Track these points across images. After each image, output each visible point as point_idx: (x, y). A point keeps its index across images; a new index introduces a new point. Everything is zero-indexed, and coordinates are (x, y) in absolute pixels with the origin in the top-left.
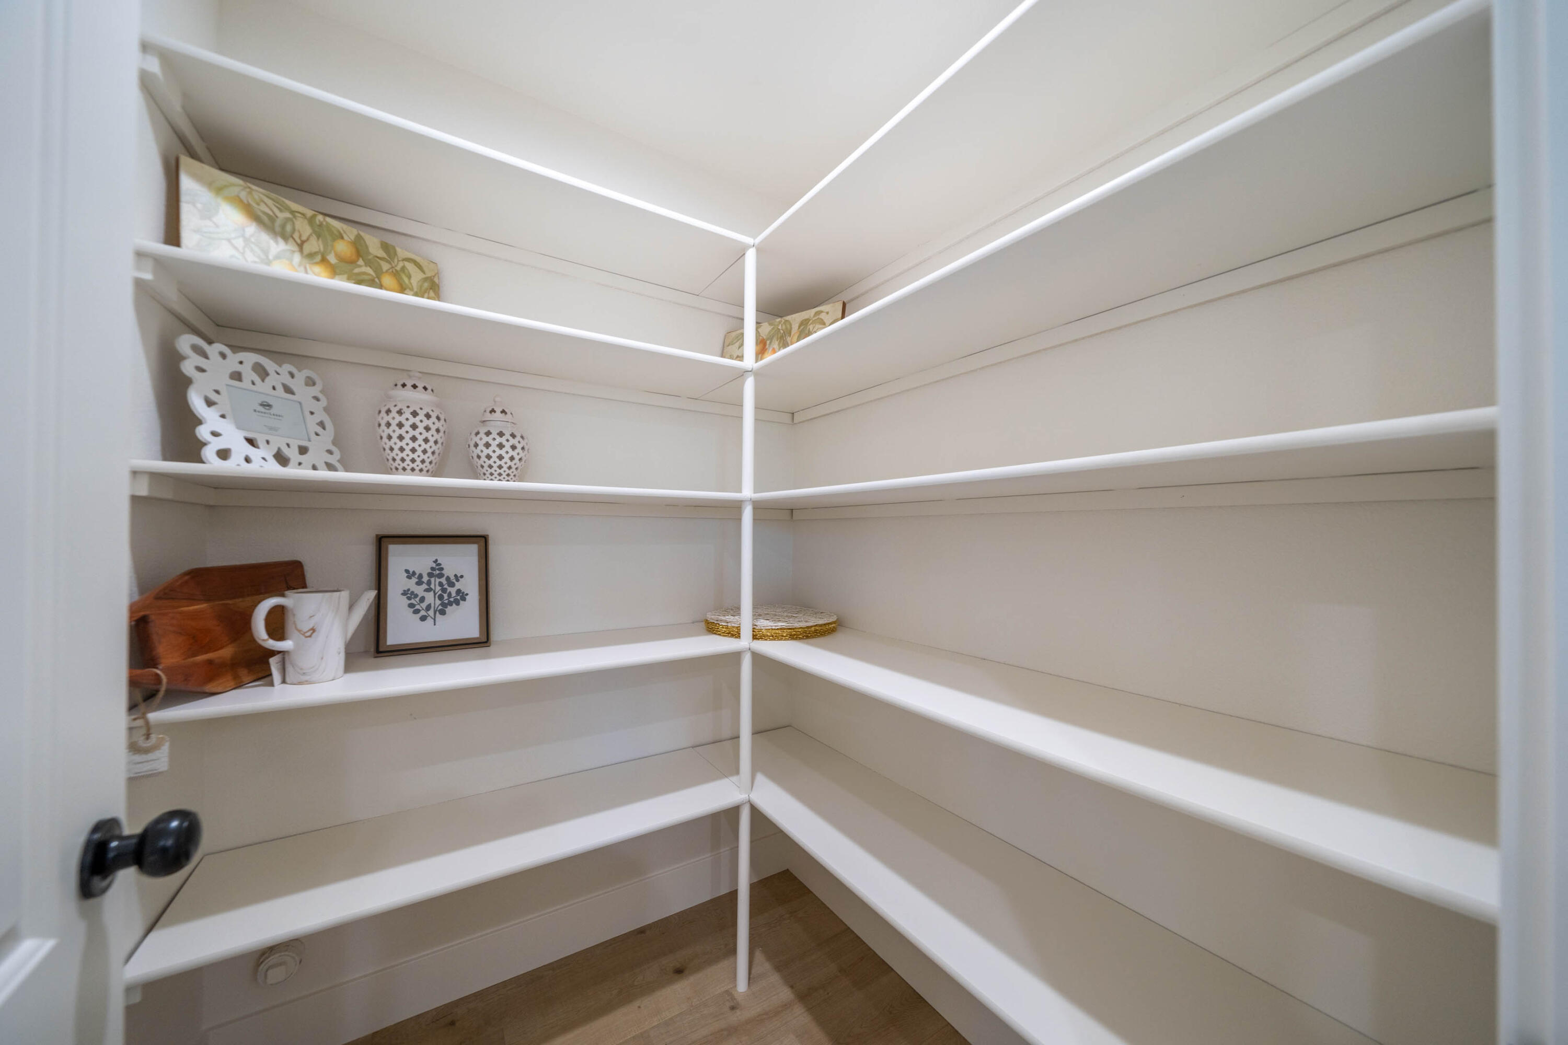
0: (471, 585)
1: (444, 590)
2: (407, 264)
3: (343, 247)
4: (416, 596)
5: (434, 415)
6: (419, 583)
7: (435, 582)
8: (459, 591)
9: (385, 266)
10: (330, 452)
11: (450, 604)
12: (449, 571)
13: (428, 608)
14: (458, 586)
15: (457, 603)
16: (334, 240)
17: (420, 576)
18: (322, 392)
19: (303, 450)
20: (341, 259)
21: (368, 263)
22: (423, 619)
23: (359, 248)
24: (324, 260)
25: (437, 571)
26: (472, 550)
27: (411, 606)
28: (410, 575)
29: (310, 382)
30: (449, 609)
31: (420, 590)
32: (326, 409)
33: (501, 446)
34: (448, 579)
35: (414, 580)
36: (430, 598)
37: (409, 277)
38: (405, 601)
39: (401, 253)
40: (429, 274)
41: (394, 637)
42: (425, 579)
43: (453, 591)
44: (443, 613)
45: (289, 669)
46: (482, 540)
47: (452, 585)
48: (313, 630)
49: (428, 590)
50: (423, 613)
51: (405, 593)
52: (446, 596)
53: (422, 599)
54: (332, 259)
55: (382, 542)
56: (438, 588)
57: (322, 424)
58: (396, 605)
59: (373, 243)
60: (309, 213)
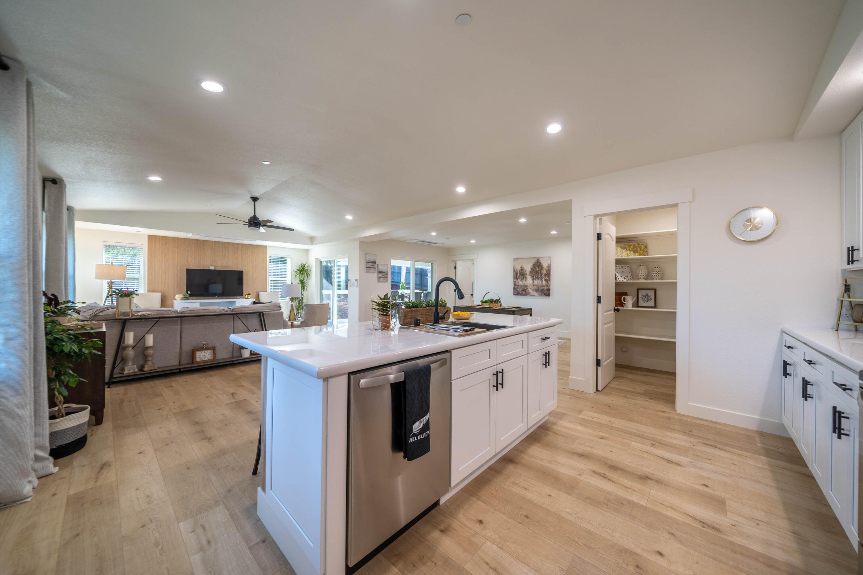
0: (653, 297)
1: (648, 298)
2: (641, 245)
3: (632, 247)
4: (643, 298)
5: (645, 270)
6: (644, 296)
7: (646, 297)
8: (650, 298)
9: (638, 247)
10: (631, 277)
11: (649, 300)
12: (649, 294)
13: (645, 300)
14: (650, 297)
15: (650, 300)
16: (631, 246)
17: (644, 295)
18: (630, 268)
19: (627, 277)
20: (632, 249)
21: (635, 248)
22: (644, 302)
23: (634, 246)
24: (629, 250)
25: (647, 295)
26: (653, 291)
27: (643, 300)
28: (642, 295)
29: (628, 267)
30: (649, 301)
31: (644, 298)
32: (630, 270)
33: (656, 274)
34: (649, 296)
35: (643, 296)
36: (645, 299)
37: (642, 247)
38: (641, 299)
39: (640, 244)
40: (645, 245)
41: (639, 305)
42: (645, 296)
43: (649, 298)
44: (648, 302)
45: (626, 306)
46: (655, 290)
47: (649, 297)
48: (628, 301)
49: (645, 298)
50: (644, 301)
51: (642, 298)
52: (648, 299)
53: (644, 299)
54: (630, 249)
55: (638, 290)
56: (647, 297)
57: (629, 273)
58: (640, 300)
59: (636, 245)
60: (627, 244)
